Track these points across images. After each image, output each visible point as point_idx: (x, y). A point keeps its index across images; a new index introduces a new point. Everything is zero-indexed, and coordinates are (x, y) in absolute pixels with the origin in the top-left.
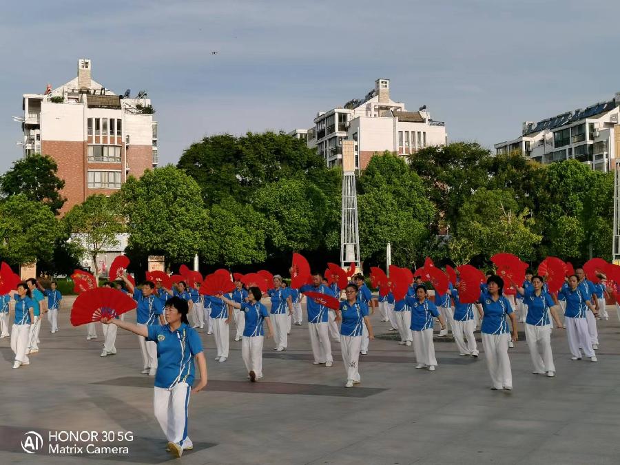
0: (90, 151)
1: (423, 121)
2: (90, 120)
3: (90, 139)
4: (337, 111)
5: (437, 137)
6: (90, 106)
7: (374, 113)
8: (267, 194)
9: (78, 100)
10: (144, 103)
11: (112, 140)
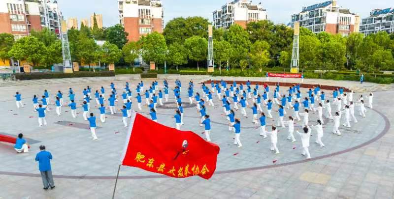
0: (140, 21)
1: (258, 10)
2: (139, 10)
3: (140, 16)
4: (228, 5)
6: (139, 5)
9: (135, 3)
10: (159, 2)
11: (147, 17)
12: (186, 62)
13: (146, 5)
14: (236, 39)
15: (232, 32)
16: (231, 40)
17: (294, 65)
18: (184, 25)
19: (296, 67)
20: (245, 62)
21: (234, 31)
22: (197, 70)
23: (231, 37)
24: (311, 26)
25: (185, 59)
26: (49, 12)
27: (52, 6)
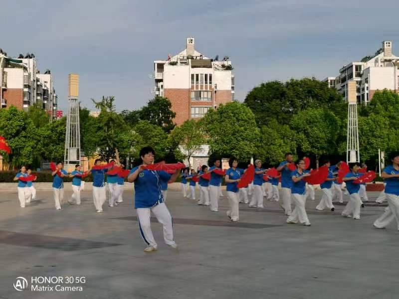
0: (193, 95)
2: (193, 76)
3: (193, 87)
4: (354, 64)
6: (193, 67)
7: (380, 64)
8: (299, 118)
9: (186, 64)
10: (227, 63)
11: (206, 87)
13: (204, 67)
26: (38, 85)
27: (44, 78)
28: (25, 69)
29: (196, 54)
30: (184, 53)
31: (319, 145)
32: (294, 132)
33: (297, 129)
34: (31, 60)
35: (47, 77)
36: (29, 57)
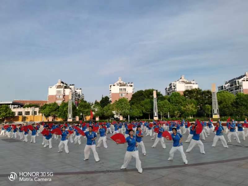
0: (120, 95)
1: (192, 84)
2: (120, 89)
3: (120, 92)
4: (172, 83)
5: (195, 87)
6: (120, 86)
7: (180, 82)
8: (143, 102)
9: (118, 85)
10: (131, 84)
11: (124, 92)
12: (141, 115)
13: (124, 86)
14: (176, 100)
15: (173, 97)
16: (172, 101)
17: (215, 113)
18: (143, 94)
19: (216, 114)
20: (178, 112)
21: (174, 96)
22: (149, 119)
23: (172, 99)
24: (232, 92)
25: (140, 113)
26: (76, 94)
27: (79, 91)
28: (71, 89)
29: (122, 82)
30: (118, 82)
31: (148, 111)
32: (141, 106)
33: (142, 106)
34: (73, 86)
35: (80, 91)
36: (73, 85)
